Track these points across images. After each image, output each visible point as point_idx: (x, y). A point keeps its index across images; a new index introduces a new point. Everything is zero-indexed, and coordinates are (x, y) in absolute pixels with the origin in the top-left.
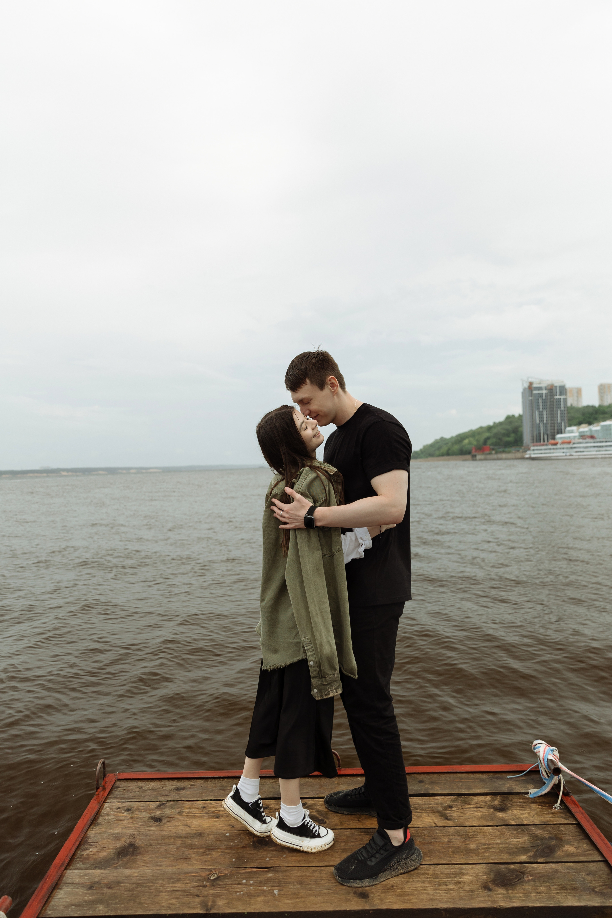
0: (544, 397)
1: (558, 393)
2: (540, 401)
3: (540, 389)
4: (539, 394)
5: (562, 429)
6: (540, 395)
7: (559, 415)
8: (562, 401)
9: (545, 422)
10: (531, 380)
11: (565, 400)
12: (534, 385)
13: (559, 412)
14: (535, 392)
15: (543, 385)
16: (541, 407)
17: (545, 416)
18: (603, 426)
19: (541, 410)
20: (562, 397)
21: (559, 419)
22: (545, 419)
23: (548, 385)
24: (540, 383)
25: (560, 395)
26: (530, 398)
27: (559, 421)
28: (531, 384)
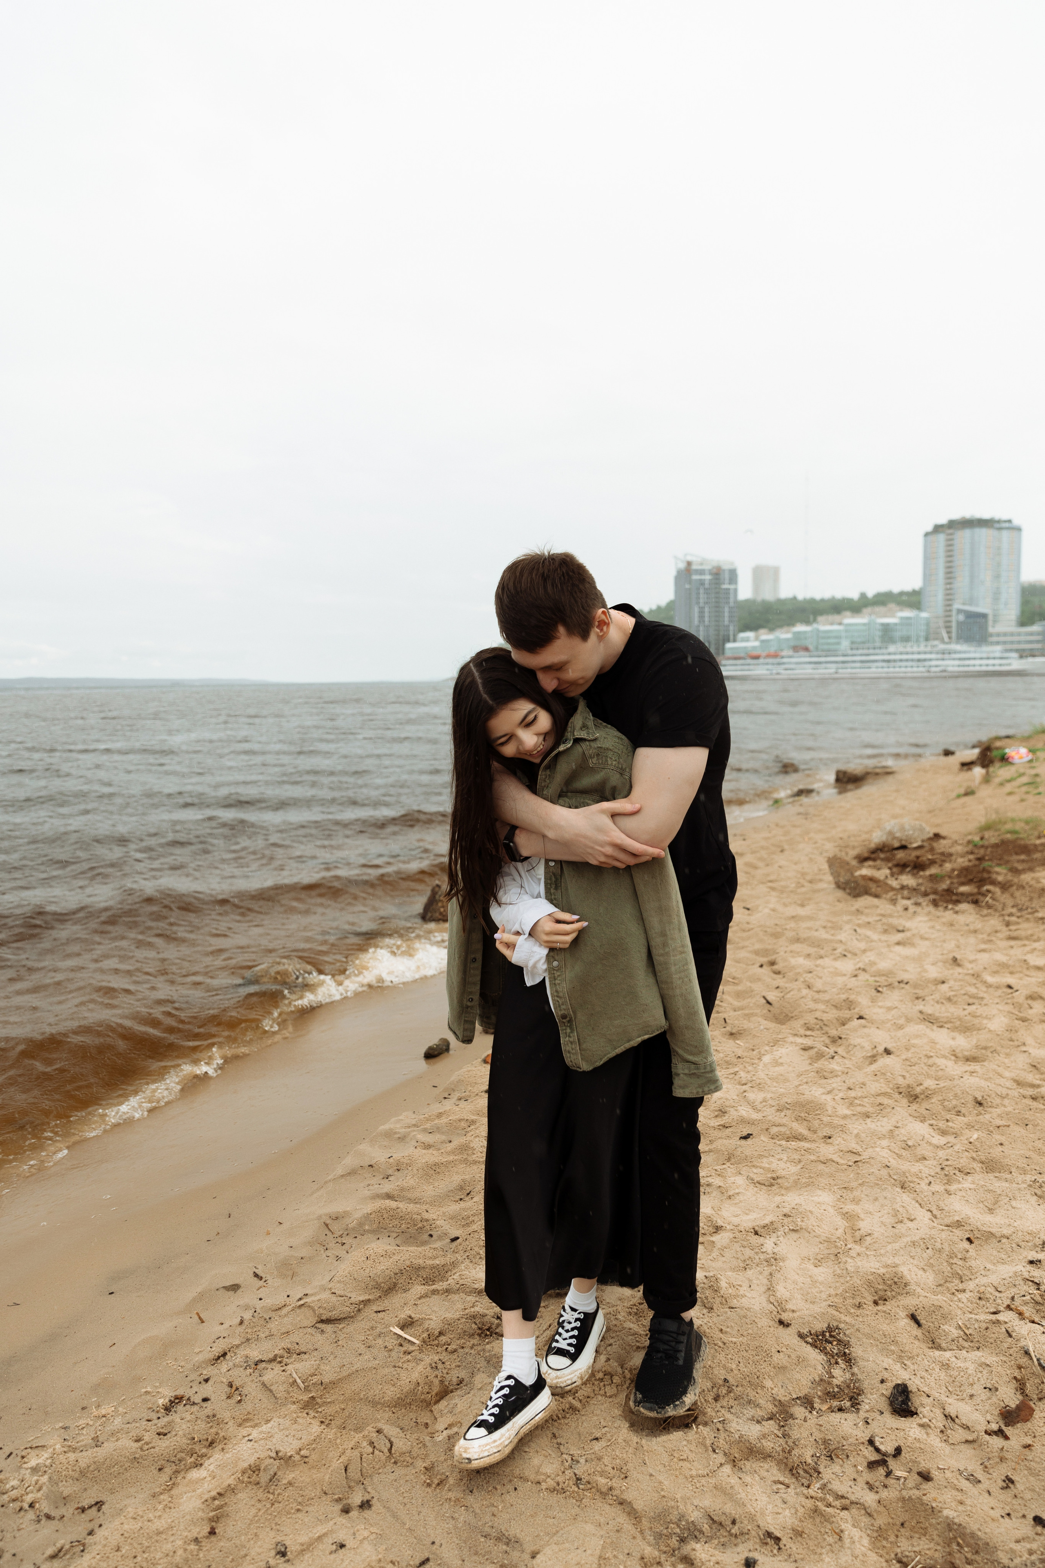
0: (707, 586)
1: (727, 581)
2: (702, 591)
3: (702, 572)
4: (700, 580)
5: (729, 636)
6: (702, 583)
7: (726, 614)
8: (732, 592)
9: (707, 623)
10: (689, 558)
11: (736, 590)
12: (694, 567)
13: (726, 610)
14: (695, 577)
15: (707, 567)
16: (701, 601)
17: (707, 615)
18: (795, 633)
19: (701, 605)
20: (732, 587)
21: (726, 619)
22: (707, 619)
23: (714, 568)
24: (701, 564)
25: (730, 584)
26: (687, 586)
27: (726, 623)
28: (689, 564)
